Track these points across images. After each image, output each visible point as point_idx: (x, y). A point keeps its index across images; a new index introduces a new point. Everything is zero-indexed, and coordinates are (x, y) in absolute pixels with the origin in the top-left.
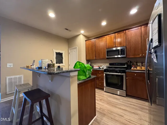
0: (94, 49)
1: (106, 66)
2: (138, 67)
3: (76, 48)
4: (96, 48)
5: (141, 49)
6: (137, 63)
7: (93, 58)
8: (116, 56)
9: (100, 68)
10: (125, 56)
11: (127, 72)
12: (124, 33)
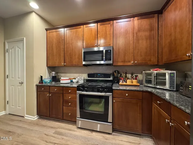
0: (62, 47)
1: (83, 78)
2: (128, 81)
3: (23, 40)
4: (65, 46)
5: (132, 53)
6: (126, 73)
7: (61, 63)
8: (98, 62)
9: (72, 81)
10: (111, 62)
11: (115, 90)
12: (111, 25)
